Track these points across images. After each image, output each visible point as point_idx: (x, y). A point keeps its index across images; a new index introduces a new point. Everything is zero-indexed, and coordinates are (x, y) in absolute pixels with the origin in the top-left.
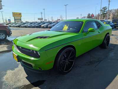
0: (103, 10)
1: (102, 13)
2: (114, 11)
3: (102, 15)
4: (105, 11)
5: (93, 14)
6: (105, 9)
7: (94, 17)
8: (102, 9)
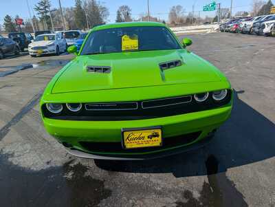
0: (42, 8)
1: (40, 16)
2: (65, 12)
3: (42, 19)
4: (46, 12)
5: (18, 16)
6: (46, 7)
7: (23, 24)
8: (38, 5)
